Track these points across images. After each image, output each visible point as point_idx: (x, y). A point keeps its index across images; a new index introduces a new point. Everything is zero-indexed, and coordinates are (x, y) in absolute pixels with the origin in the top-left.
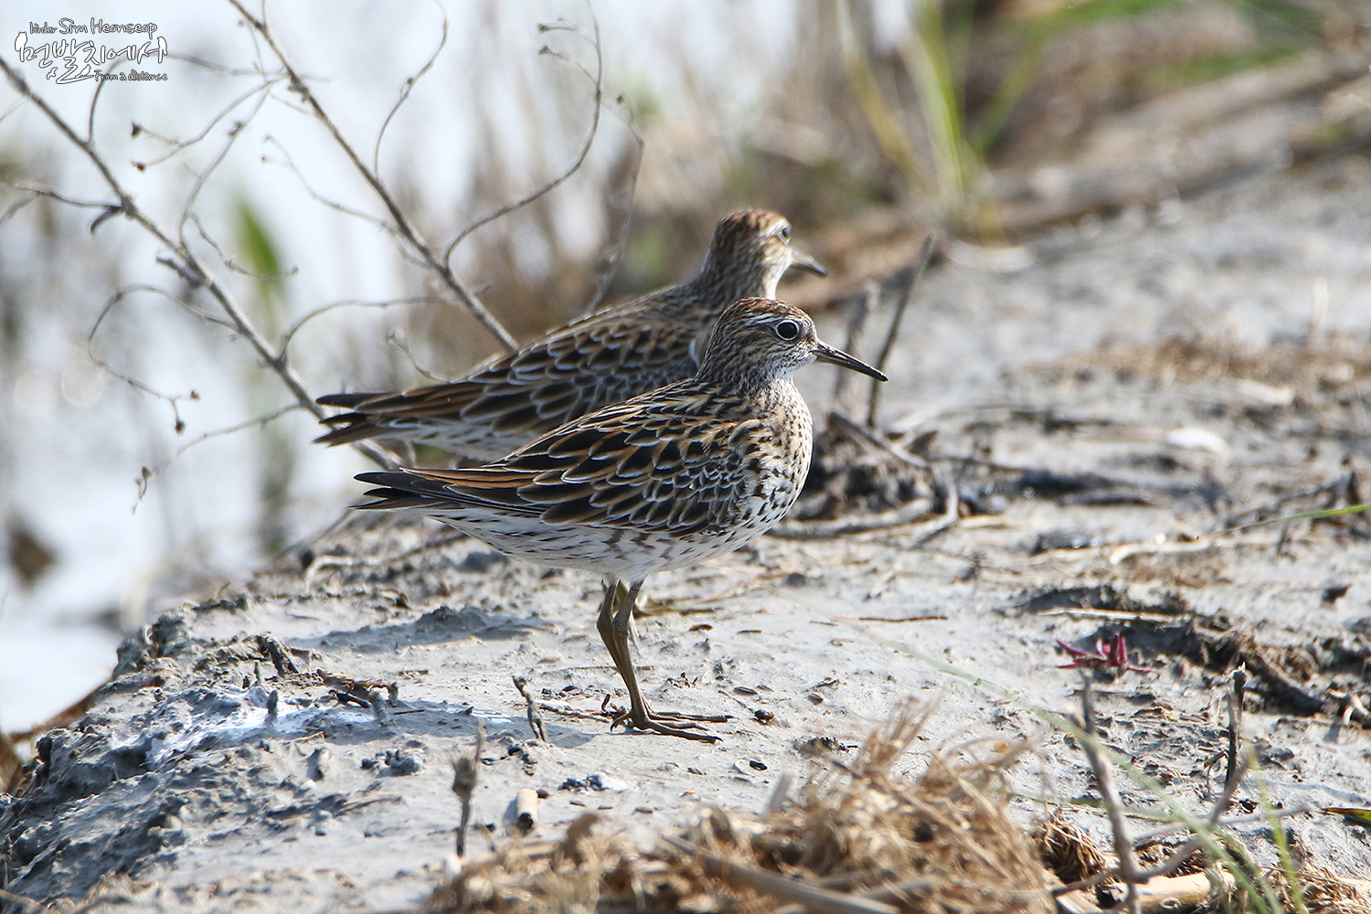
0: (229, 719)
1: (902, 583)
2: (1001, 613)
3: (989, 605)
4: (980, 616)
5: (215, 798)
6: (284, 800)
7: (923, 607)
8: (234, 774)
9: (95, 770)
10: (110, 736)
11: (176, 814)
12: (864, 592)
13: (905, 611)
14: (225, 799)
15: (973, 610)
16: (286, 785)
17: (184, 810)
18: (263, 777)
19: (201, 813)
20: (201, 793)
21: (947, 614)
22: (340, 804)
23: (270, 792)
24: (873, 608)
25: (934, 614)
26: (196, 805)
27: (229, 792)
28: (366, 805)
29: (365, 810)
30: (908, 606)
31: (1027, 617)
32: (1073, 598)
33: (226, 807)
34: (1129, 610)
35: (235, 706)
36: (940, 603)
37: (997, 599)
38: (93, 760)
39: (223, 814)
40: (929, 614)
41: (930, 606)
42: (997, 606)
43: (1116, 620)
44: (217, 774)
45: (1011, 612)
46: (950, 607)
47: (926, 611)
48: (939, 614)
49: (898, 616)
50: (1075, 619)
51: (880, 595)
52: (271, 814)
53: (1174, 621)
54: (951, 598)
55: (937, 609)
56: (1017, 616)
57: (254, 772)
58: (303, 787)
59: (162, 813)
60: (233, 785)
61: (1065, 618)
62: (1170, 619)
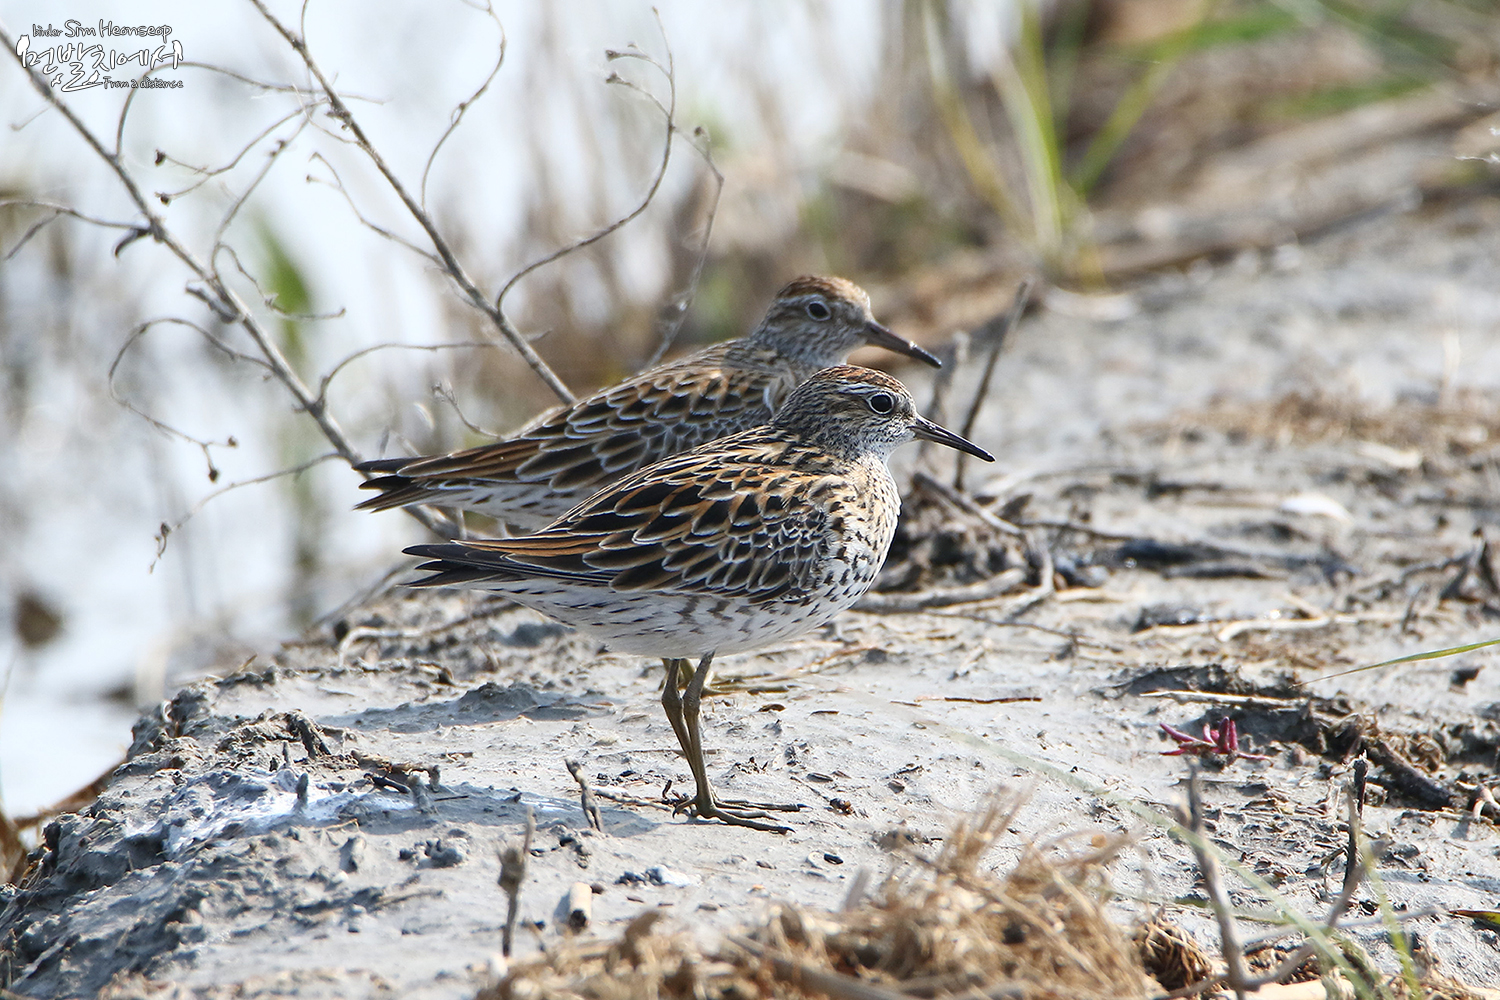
0: (254, 804)
1: (993, 661)
2: (1101, 695)
3: (1087, 686)
4: (1077, 697)
5: (239, 891)
6: (314, 893)
7: (1015, 687)
8: (259, 865)
9: (108, 859)
10: (124, 822)
11: (196, 908)
12: (950, 670)
13: (995, 692)
14: (249, 892)
15: (1069, 691)
16: (316, 877)
17: (204, 904)
18: (291, 869)
19: (223, 907)
20: (222, 885)
21: (1040, 696)
22: (375, 899)
23: (299, 885)
24: (960, 688)
25: (1027, 695)
26: (217, 898)
27: (254, 885)
28: (404, 899)
29: (402, 905)
30: (997, 686)
31: (1129, 699)
32: (1179, 679)
33: (250, 900)
34: (1241, 693)
35: (261, 791)
36: (1032, 683)
37: (1096, 679)
38: (105, 849)
39: (246, 908)
40: (1022, 695)
41: (1020, 686)
42: (1096, 687)
43: (1226, 702)
44: (241, 865)
45: (1111, 693)
46: (1044, 688)
47: (1019, 691)
48: (1032, 696)
49: (987, 696)
50: (1181, 702)
51: (967, 673)
52: (299, 909)
53: (1290, 705)
54: (1045, 677)
55: (1029, 689)
56: (1118, 698)
57: (282, 863)
58: (335, 880)
59: (180, 907)
60: (258, 877)
61: (1170, 701)
62: (1285, 703)
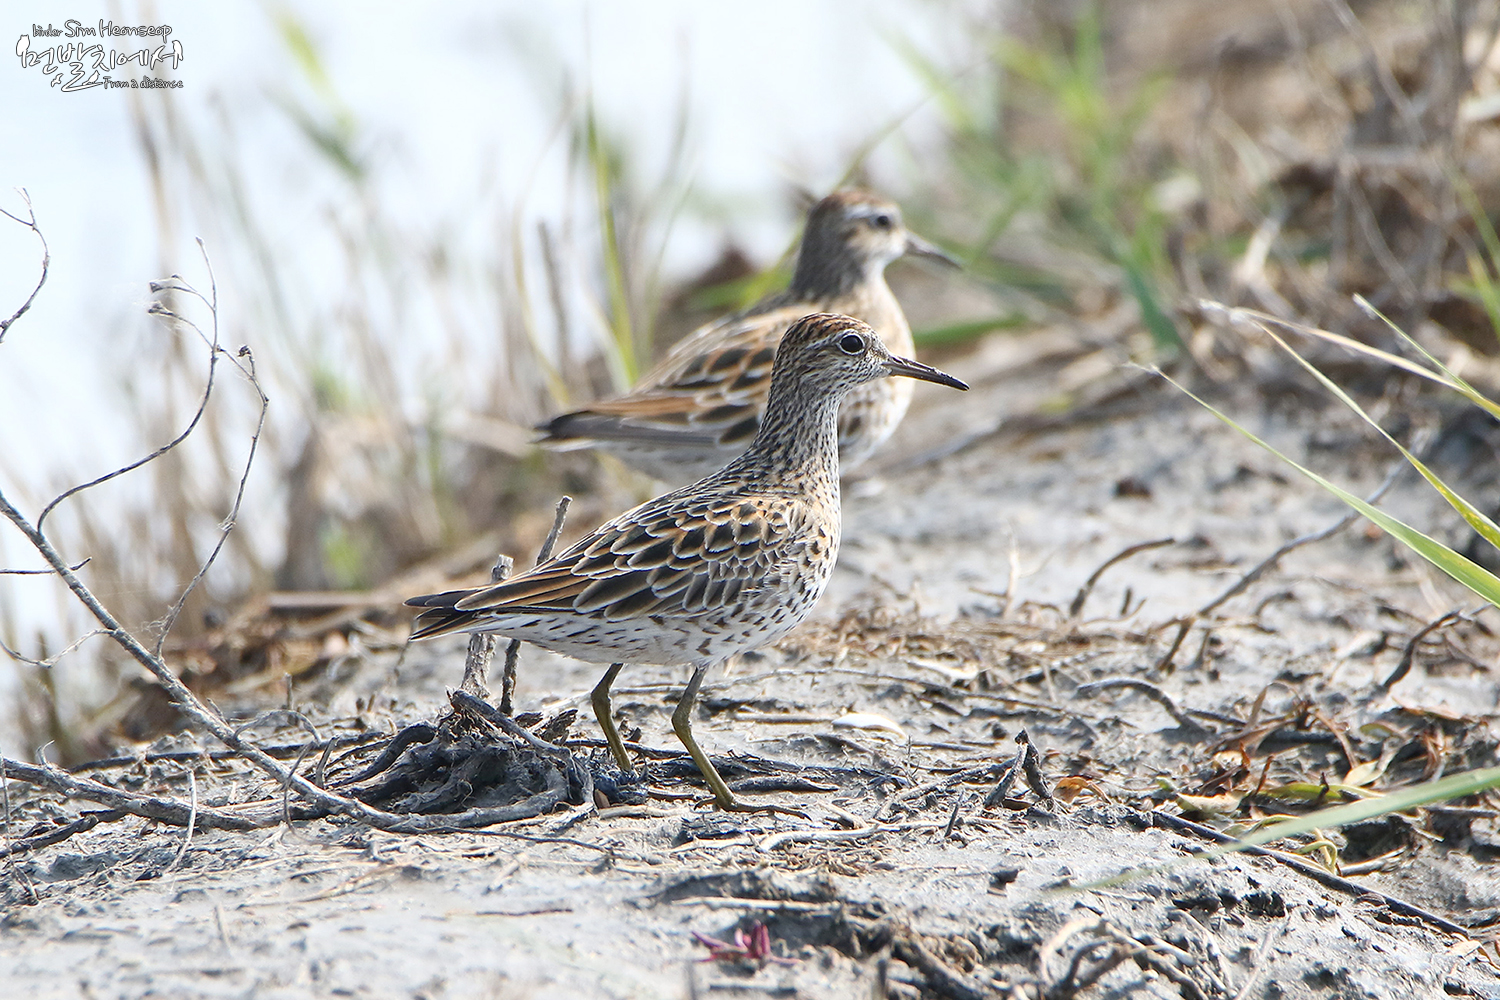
1: (527, 875)
2: (634, 905)
3: (620, 896)
4: (609, 907)
7: (547, 899)
12: (484, 885)
13: (528, 904)
15: (601, 902)
21: (573, 907)
24: (493, 902)
25: (559, 907)
30: (530, 899)
31: (662, 908)
32: (712, 886)
34: (774, 899)
36: (566, 895)
37: (629, 889)
40: (553, 907)
41: (553, 898)
42: (629, 897)
43: (758, 908)
45: (644, 903)
46: (576, 899)
47: (551, 903)
48: (565, 907)
49: (519, 909)
50: (713, 908)
51: (501, 887)
53: (822, 909)
54: (578, 889)
55: (562, 900)
56: (650, 908)
61: (703, 908)
62: (817, 907)
